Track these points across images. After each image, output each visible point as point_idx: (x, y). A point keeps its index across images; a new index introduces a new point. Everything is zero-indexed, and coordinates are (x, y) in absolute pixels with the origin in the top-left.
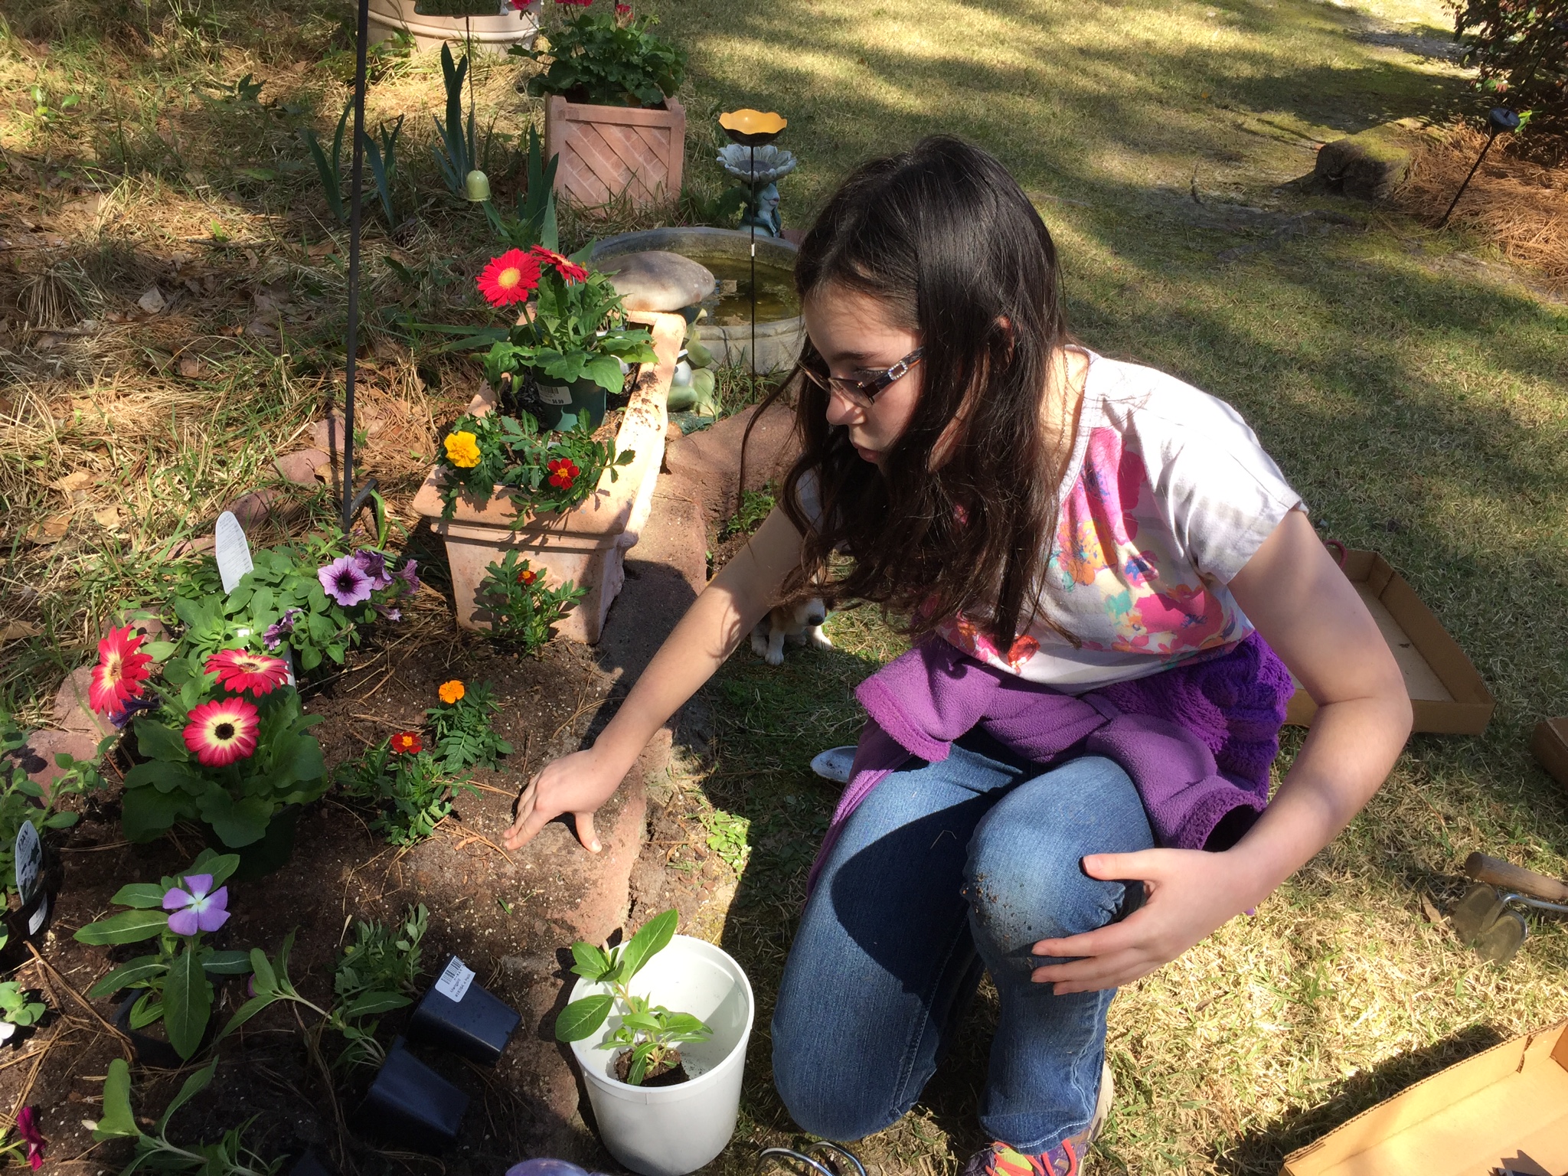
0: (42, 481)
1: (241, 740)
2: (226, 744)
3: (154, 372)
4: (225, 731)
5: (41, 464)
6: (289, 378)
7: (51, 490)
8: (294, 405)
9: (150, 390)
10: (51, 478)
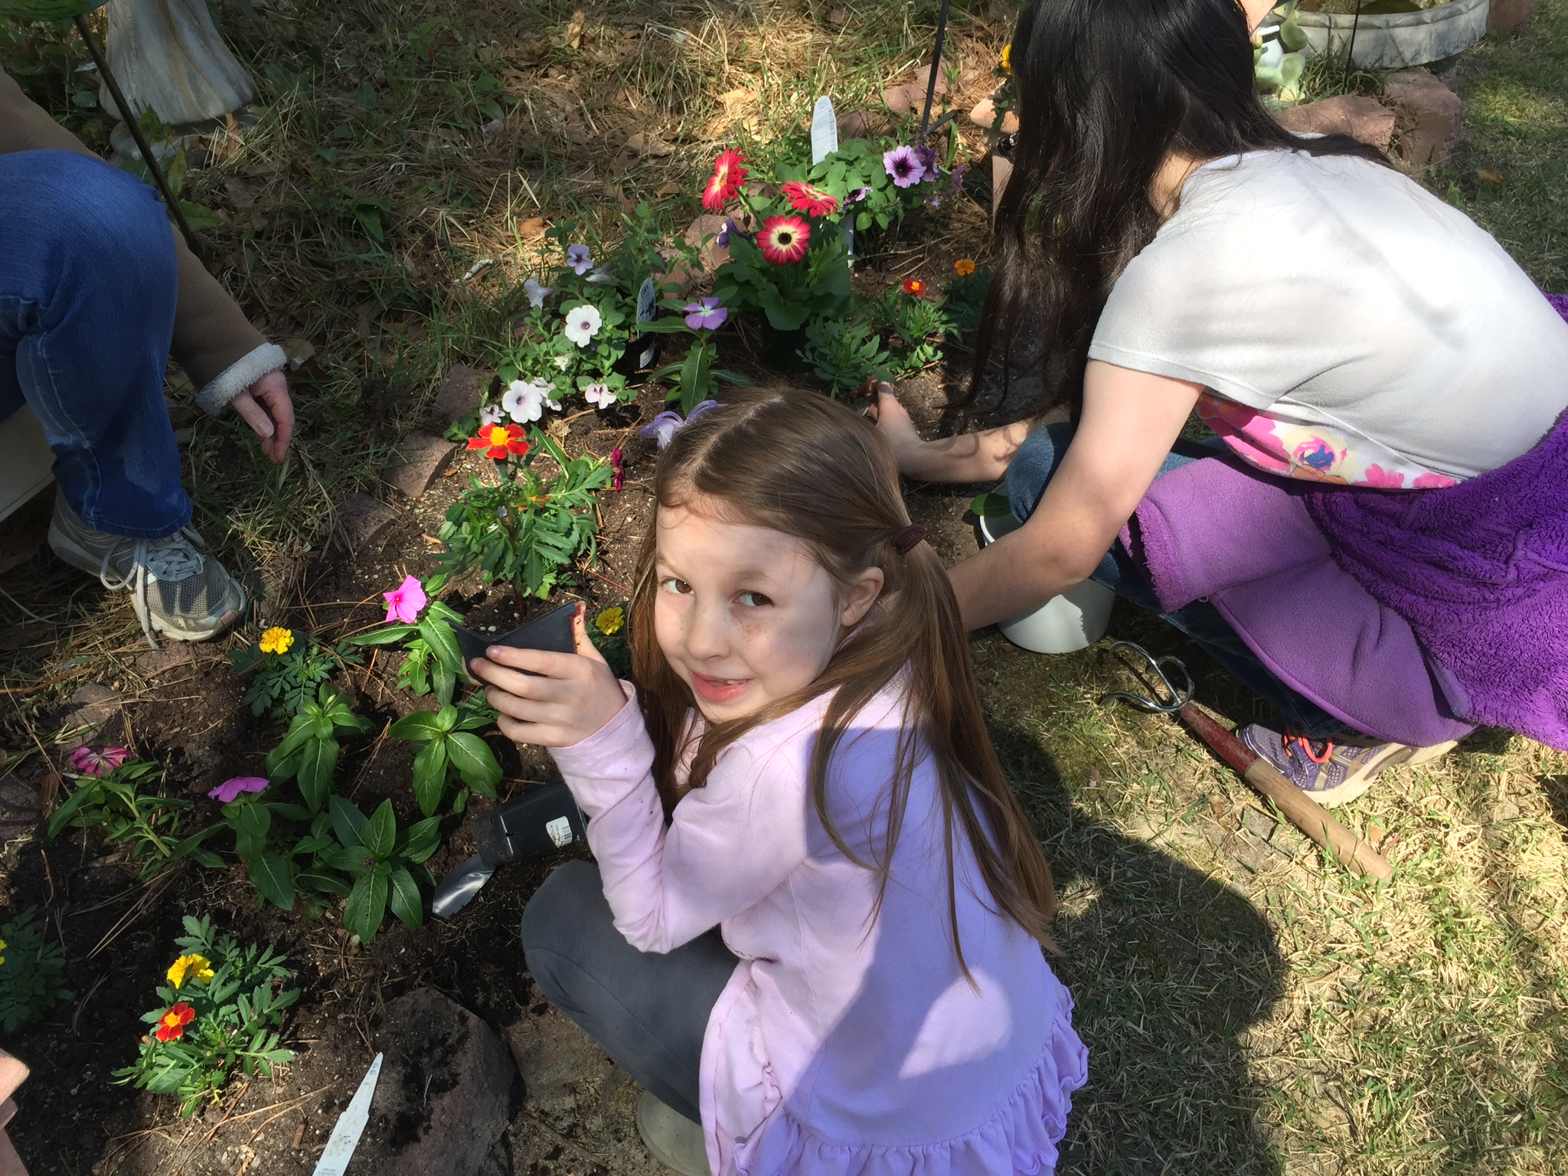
0: (711, 94)
1: (794, 247)
2: (784, 248)
3: (808, 16)
4: (785, 238)
5: (713, 80)
6: (909, 24)
7: (716, 102)
8: (909, 47)
9: (803, 31)
10: (718, 92)
